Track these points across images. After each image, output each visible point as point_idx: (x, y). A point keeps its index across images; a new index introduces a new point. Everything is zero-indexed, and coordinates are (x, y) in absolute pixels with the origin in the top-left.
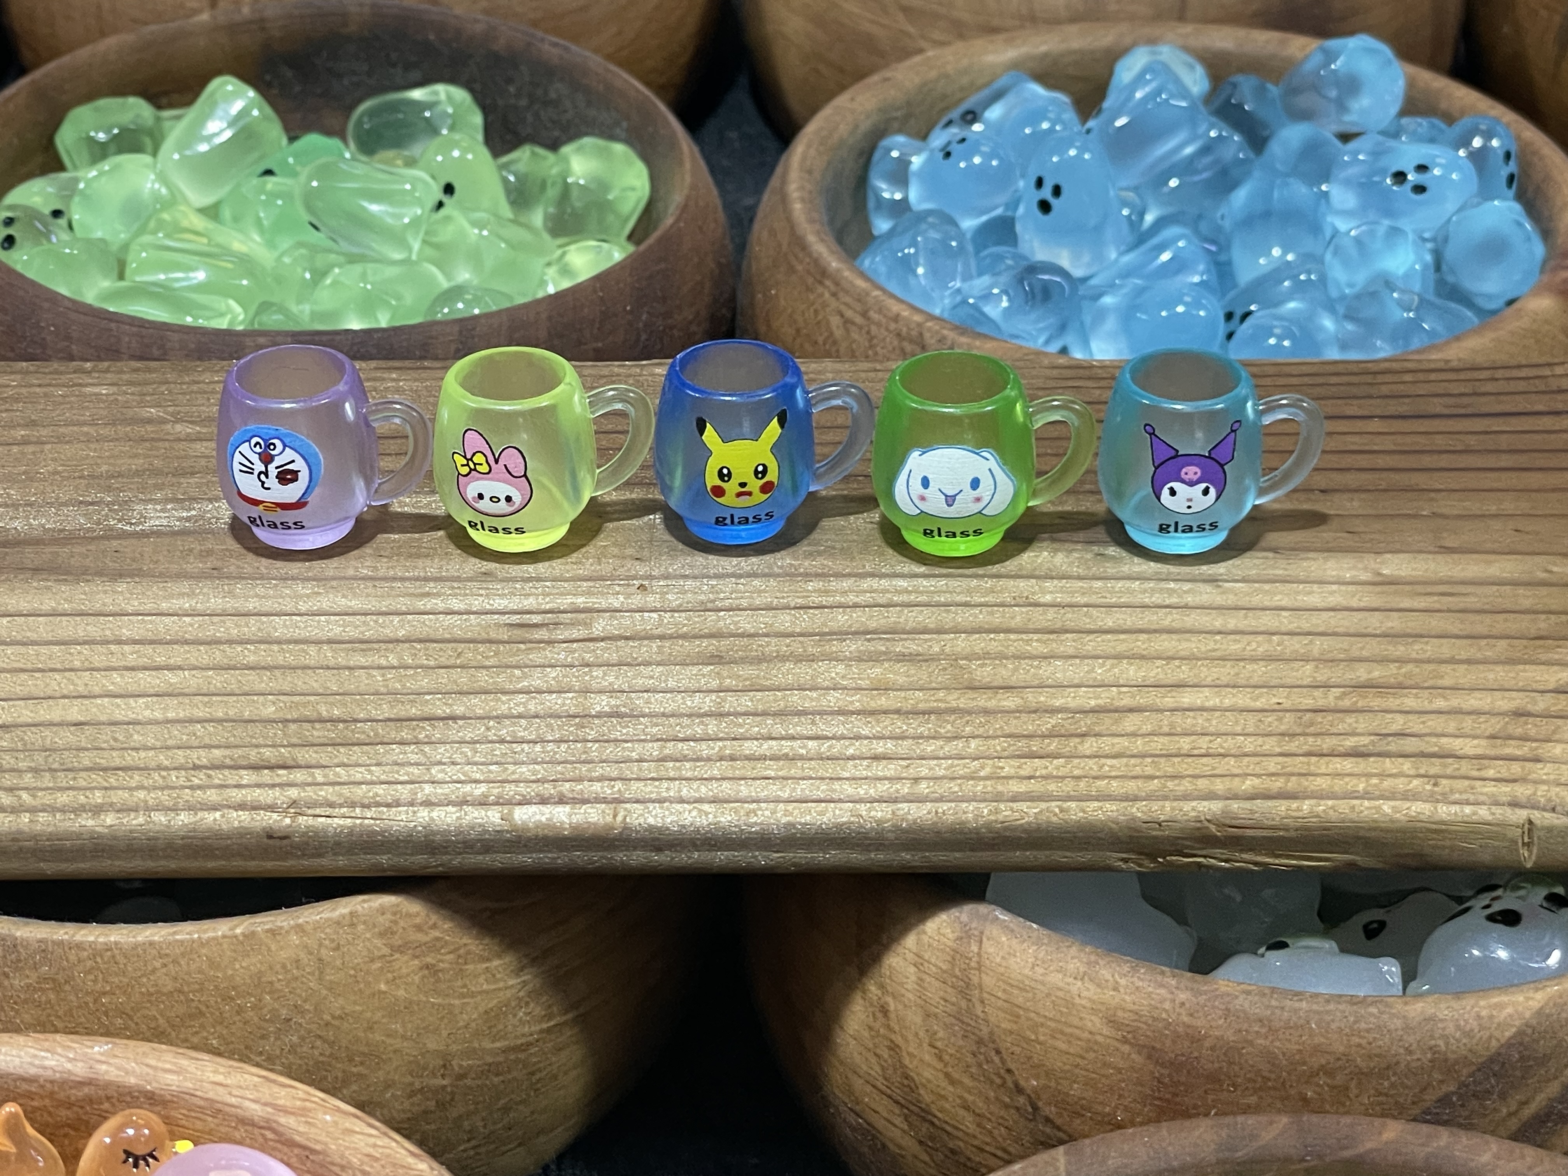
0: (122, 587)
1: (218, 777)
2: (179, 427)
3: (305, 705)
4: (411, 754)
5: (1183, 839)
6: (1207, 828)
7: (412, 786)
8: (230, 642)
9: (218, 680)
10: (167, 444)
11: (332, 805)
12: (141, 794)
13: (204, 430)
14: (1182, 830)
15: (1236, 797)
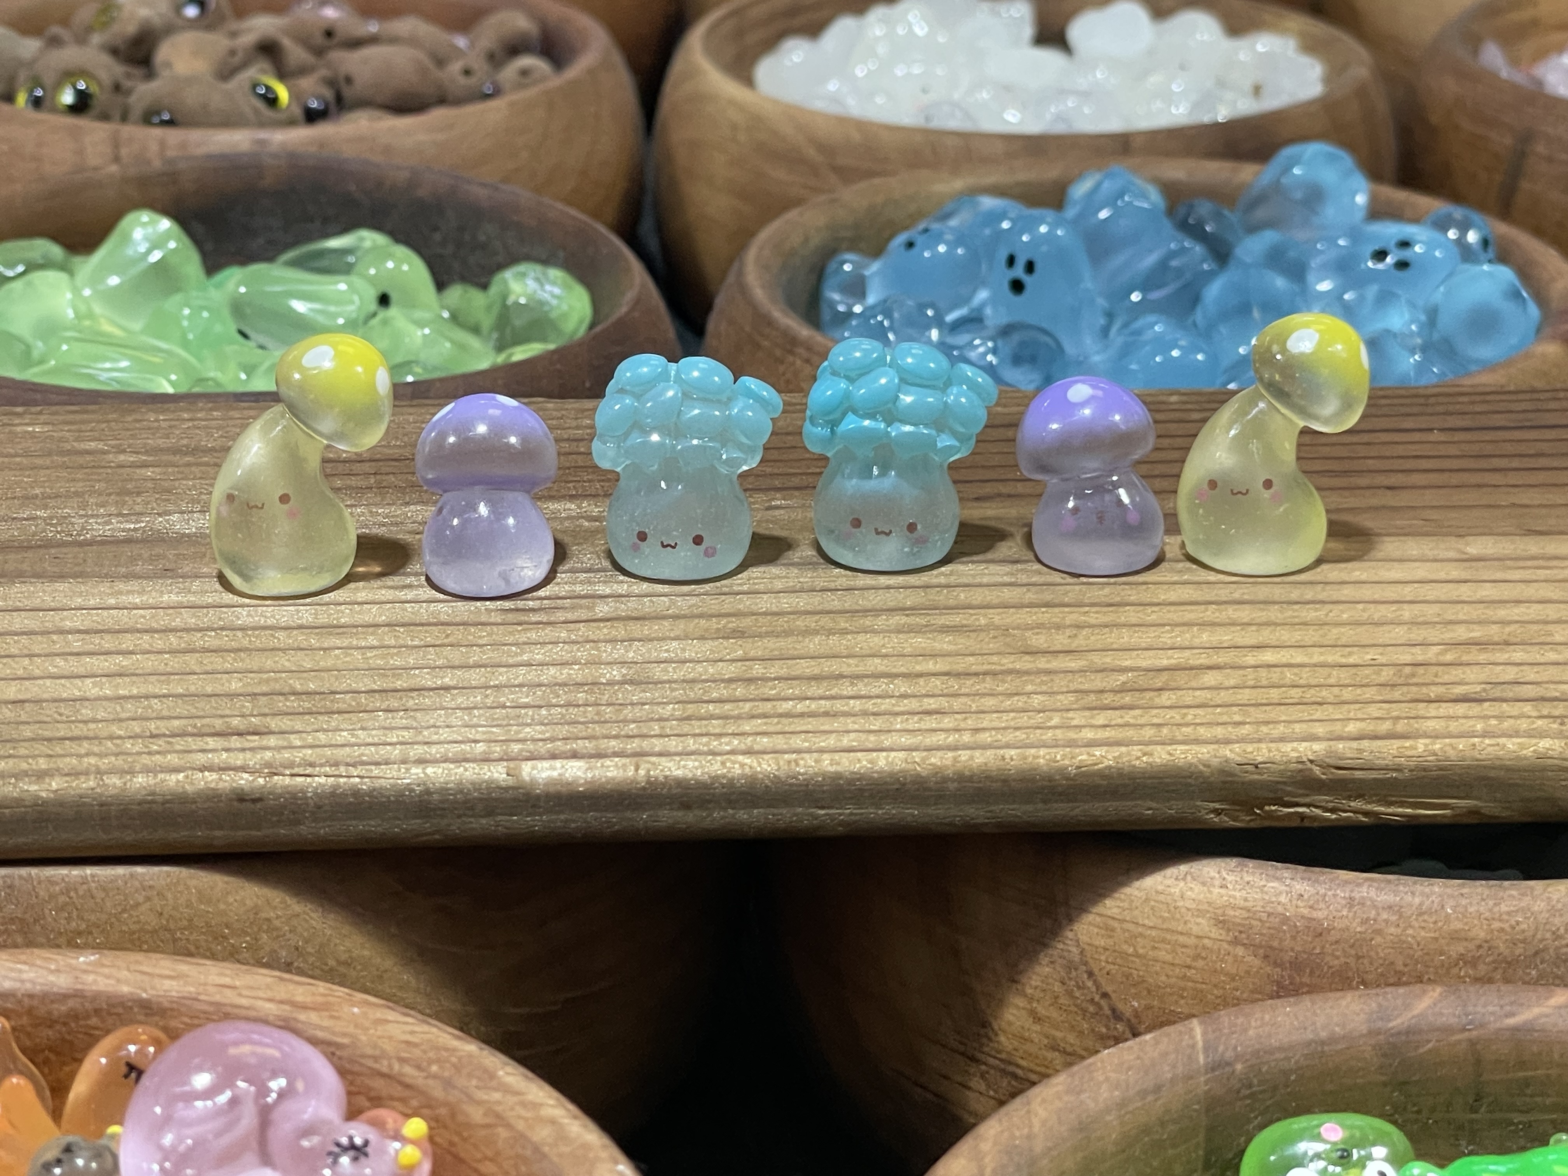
0: (60, 586)
1: (180, 744)
2: (122, 457)
3: (276, 680)
4: (400, 719)
5: (1284, 783)
6: (1311, 770)
7: (404, 747)
8: (187, 630)
9: (174, 663)
10: (109, 471)
11: (312, 765)
12: (93, 760)
13: (151, 458)
14: (1282, 773)
15: (1340, 738)
